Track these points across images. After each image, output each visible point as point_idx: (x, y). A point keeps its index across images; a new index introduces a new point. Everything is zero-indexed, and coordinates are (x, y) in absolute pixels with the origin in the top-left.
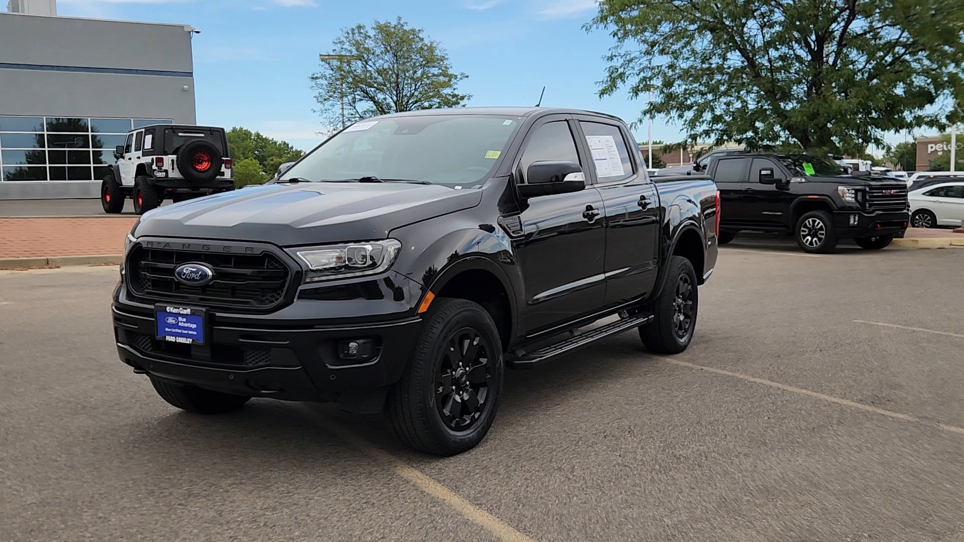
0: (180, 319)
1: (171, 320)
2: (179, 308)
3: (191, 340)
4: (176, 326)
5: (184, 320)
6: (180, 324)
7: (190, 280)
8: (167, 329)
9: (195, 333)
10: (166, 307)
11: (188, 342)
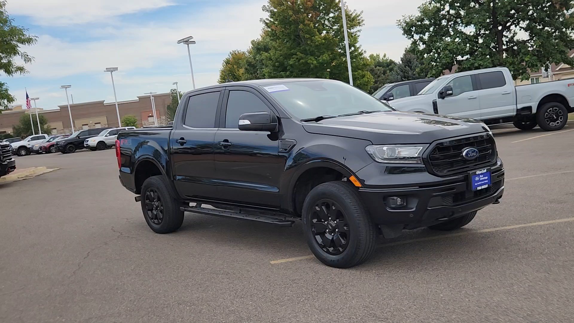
0: (481, 176)
1: (477, 179)
2: (481, 170)
3: (487, 185)
4: (479, 181)
5: (482, 176)
6: (481, 179)
7: (472, 156)
8: (476, 184)
9: (487, 181)
10: (476, 172)
11: (486, 187)
